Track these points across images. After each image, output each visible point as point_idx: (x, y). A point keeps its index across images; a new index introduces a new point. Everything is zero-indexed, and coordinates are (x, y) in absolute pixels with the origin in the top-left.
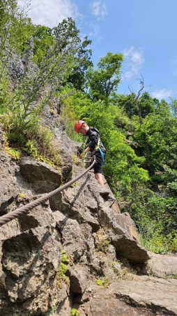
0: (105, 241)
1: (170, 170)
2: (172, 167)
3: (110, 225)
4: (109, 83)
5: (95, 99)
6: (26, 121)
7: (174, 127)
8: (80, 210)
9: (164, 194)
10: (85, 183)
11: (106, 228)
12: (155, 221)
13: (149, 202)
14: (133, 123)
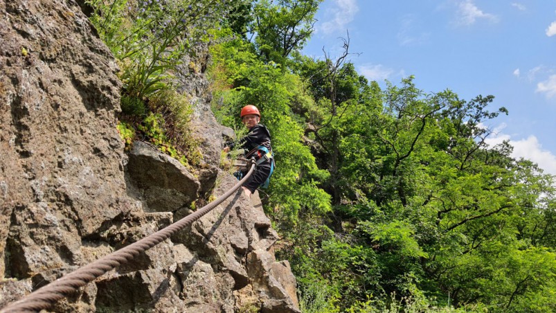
0: (251, 307)
1: (365, 200)
2: (370, 196)
3: (264, 281)
4: (292, 34)
5: (264, 56)
6: (152, 78)
7: (384, 131)
8: (219, 249)
9: (349, 238)
10: (233, 203)
11: (256, 284)
12: (327, 281)
13: (323, 247)
14: (321, 111)
